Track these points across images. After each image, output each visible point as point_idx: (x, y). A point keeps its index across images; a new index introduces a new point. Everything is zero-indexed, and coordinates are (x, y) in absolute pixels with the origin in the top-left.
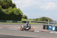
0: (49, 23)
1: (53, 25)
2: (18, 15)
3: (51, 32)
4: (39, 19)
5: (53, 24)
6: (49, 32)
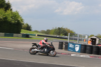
0: (70, 39)
1: (77, 42)
2: (14, 24)
3: (72, 55)
4: (52, 30)
5: (76, 40)
6: (70, 54)
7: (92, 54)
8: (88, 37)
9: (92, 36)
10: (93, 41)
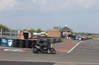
0: (3, 34)
1: (10, 37)
3: (5, 50)
6: (3, 49)
7: (24, 48)
8: (21, 32)
9: (24, 30)
10: (26, 35)
